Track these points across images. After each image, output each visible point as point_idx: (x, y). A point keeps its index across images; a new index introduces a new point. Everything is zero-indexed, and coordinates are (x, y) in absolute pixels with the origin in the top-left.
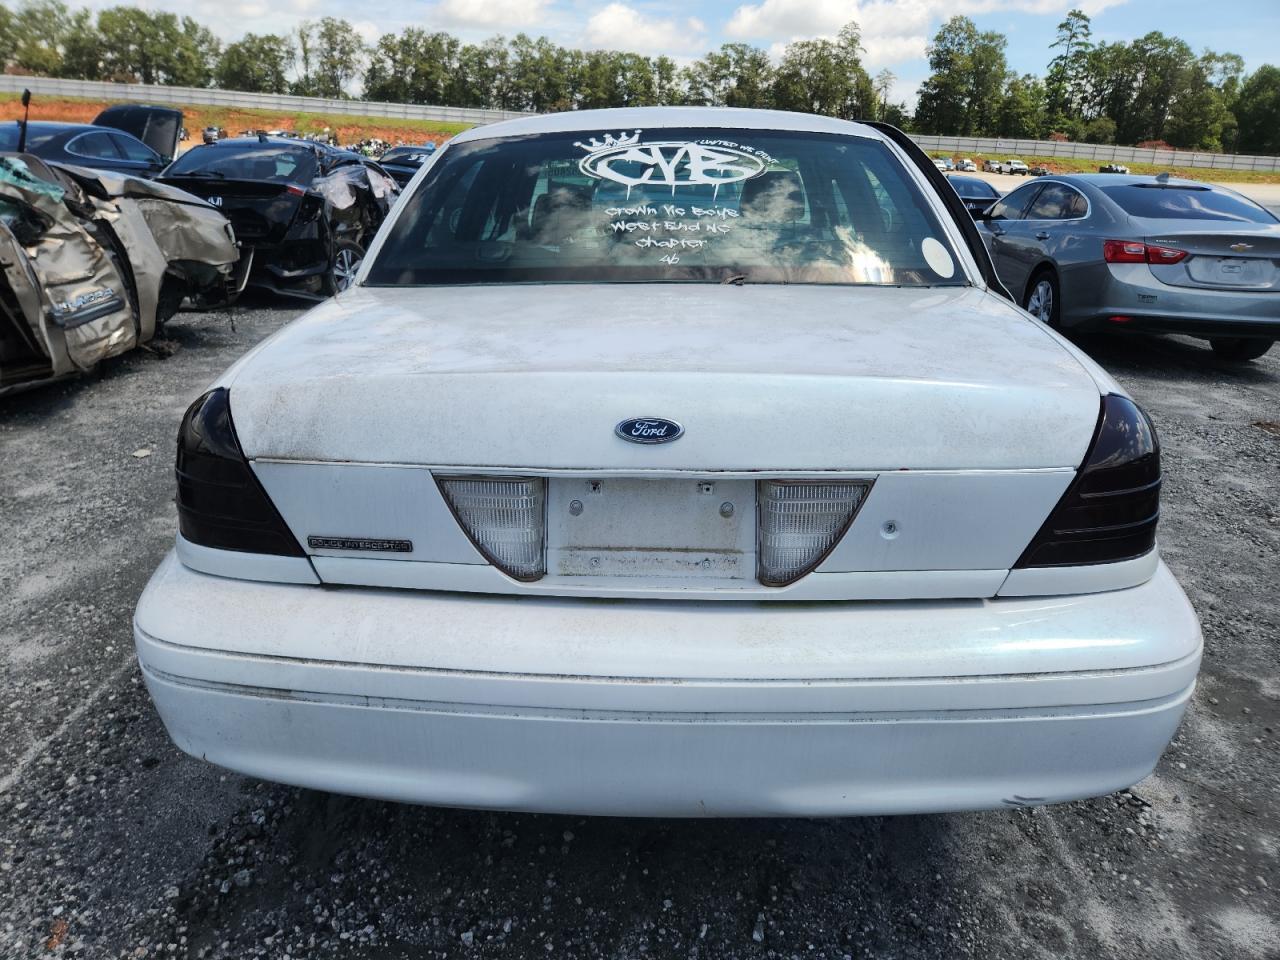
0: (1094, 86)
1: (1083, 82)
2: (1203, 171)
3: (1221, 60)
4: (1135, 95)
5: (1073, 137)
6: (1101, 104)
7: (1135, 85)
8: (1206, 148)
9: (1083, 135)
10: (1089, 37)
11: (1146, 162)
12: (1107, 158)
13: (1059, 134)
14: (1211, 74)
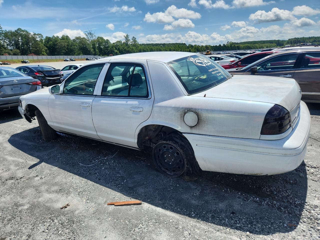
0: (9, 41)
1: (5, 40)
2: (46, 60)
3: (37, 35)
4: (21, 43)
5: (10, 54)
6: (13, 45)
7: (19, 41)
8: (43, 55)
9: (12, 54)
10: (2, 29)
11: (32, 59)
12: (21, 59)
13: (5, 54)
14: (37, 38)
